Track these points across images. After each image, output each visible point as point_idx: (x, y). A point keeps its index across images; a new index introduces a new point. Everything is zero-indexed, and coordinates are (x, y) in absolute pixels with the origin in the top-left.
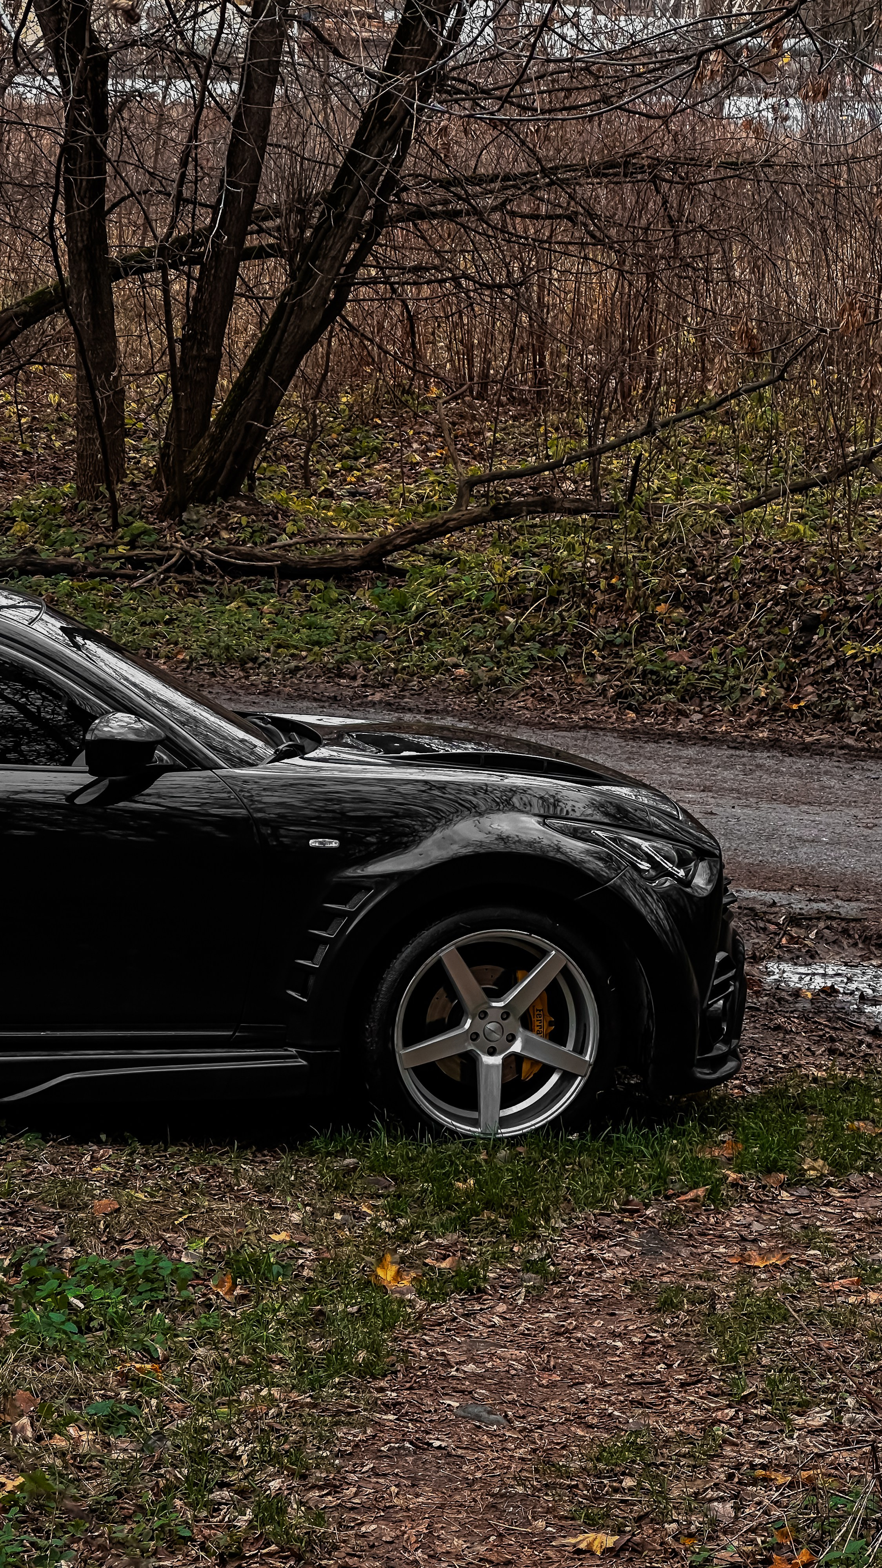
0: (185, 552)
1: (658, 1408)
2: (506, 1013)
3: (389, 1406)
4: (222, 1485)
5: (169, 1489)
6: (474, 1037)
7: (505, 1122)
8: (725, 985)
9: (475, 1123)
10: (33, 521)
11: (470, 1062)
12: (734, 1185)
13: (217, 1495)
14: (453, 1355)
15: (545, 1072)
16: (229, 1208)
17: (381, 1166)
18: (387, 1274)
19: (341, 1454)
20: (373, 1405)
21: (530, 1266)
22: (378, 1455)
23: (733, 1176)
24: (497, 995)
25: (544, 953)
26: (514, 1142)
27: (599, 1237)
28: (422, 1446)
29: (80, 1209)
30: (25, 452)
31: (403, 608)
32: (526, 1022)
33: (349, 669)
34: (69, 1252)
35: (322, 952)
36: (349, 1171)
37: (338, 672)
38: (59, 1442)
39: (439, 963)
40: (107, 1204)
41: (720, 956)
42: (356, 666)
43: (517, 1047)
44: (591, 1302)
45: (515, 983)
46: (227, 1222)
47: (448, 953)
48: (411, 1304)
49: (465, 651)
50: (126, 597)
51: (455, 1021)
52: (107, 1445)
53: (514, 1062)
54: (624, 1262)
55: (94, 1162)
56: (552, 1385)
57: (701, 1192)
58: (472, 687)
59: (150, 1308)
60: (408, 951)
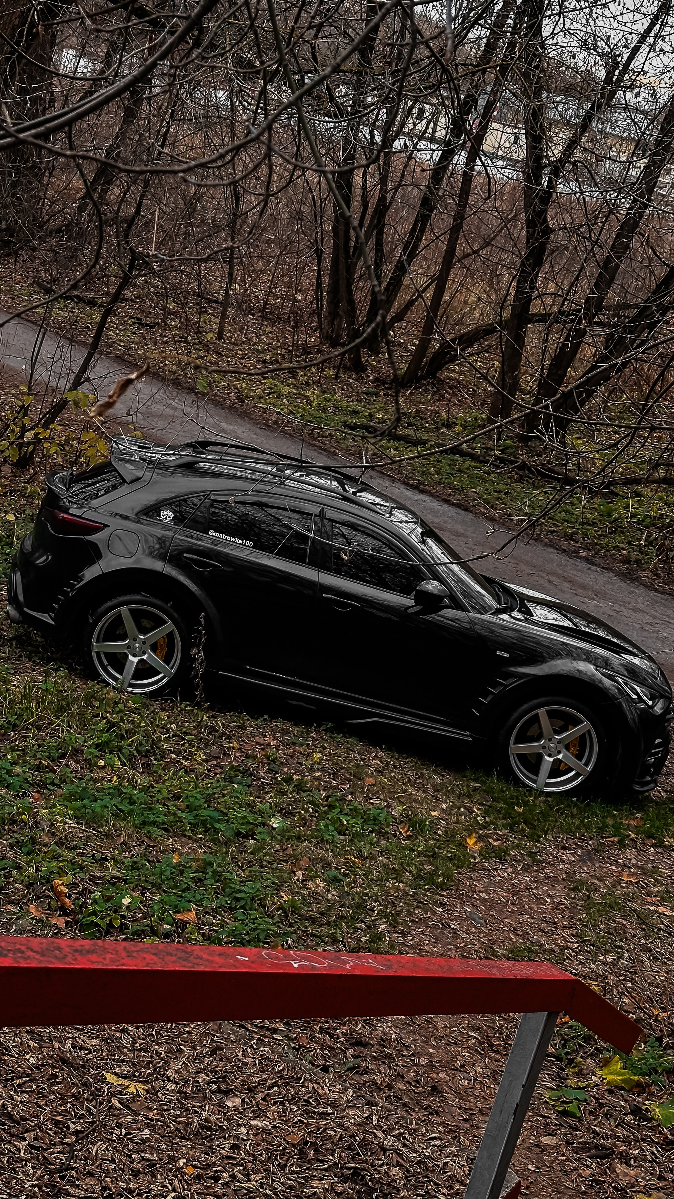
0: (523, 462)
1: (549, 935)
2: (559, 742)
3: (443, 905)
4: (362, 922)
5: (343, 918)
6: (544, 747)
7: (548, 785)
8: (658, 753)
9: (535, 782)
10: (465, 427)
11: (540, 757)
12: (632, 840)
13: (359, 925)
14: (480, 887)
15: (570, 770)
16: (418, 795)
17: (489, 791)
18: (471, 842)
19: (413, 921)
20: (435, 903)
21: (531, 854)
22: (427, 926)
23: (633, 835)
24: (558, 733)
25: (582, 722)
26: (549, 794)
27: (564, 848)
28: (446, 926)
29: (360, 779)
30: (473, 390)
31: (609, 515)
32: (567, 747)
33: (576, 537)
34: (349, 797)
35: (490, 698)
36: (475, 789)
37: (571, 537)
38: (310, 884)
39: (537, 714)
40: (371, 781)
41: (658, 741)
42: (579, 537)
43: (560, 757)
44: (548, 878)
45: (567, 730)
46: (416, 801)
47: (542, 711)
48: (475, 858)
49: (629, 543)
50: (492, 475)
51: (538, 739)
52: (328, 891)
53: (557, 762)
54: (571, 863)
55: (376, 757)
56: (513, 912)
57: (616, 839)
58: (627, 561)
59: (372, 832)
60: (525, 707)
